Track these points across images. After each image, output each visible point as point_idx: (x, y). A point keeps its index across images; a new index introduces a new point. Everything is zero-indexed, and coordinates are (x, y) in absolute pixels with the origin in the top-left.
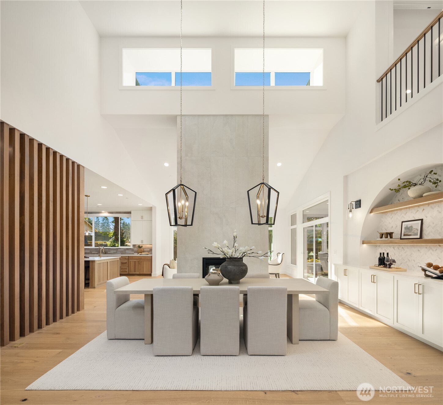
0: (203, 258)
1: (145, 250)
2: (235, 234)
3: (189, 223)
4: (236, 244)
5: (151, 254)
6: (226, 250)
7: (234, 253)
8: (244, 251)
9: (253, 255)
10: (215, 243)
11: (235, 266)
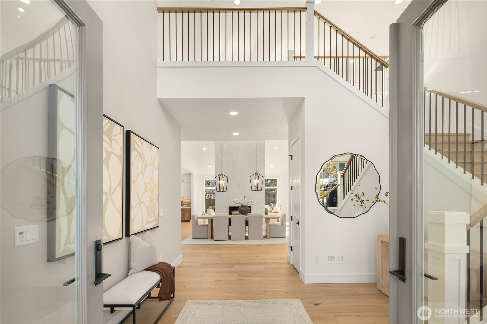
0: (229, 207)
1: (184, 203)
2: (245, 195)
3: (225, 190)
4: (245, 199)
5: (190, 206)
6: (241, 202)
7: (244, 203)
8: (248, 202)
9: (252, 204)
10: (236, 199)
11: (244, 208)
